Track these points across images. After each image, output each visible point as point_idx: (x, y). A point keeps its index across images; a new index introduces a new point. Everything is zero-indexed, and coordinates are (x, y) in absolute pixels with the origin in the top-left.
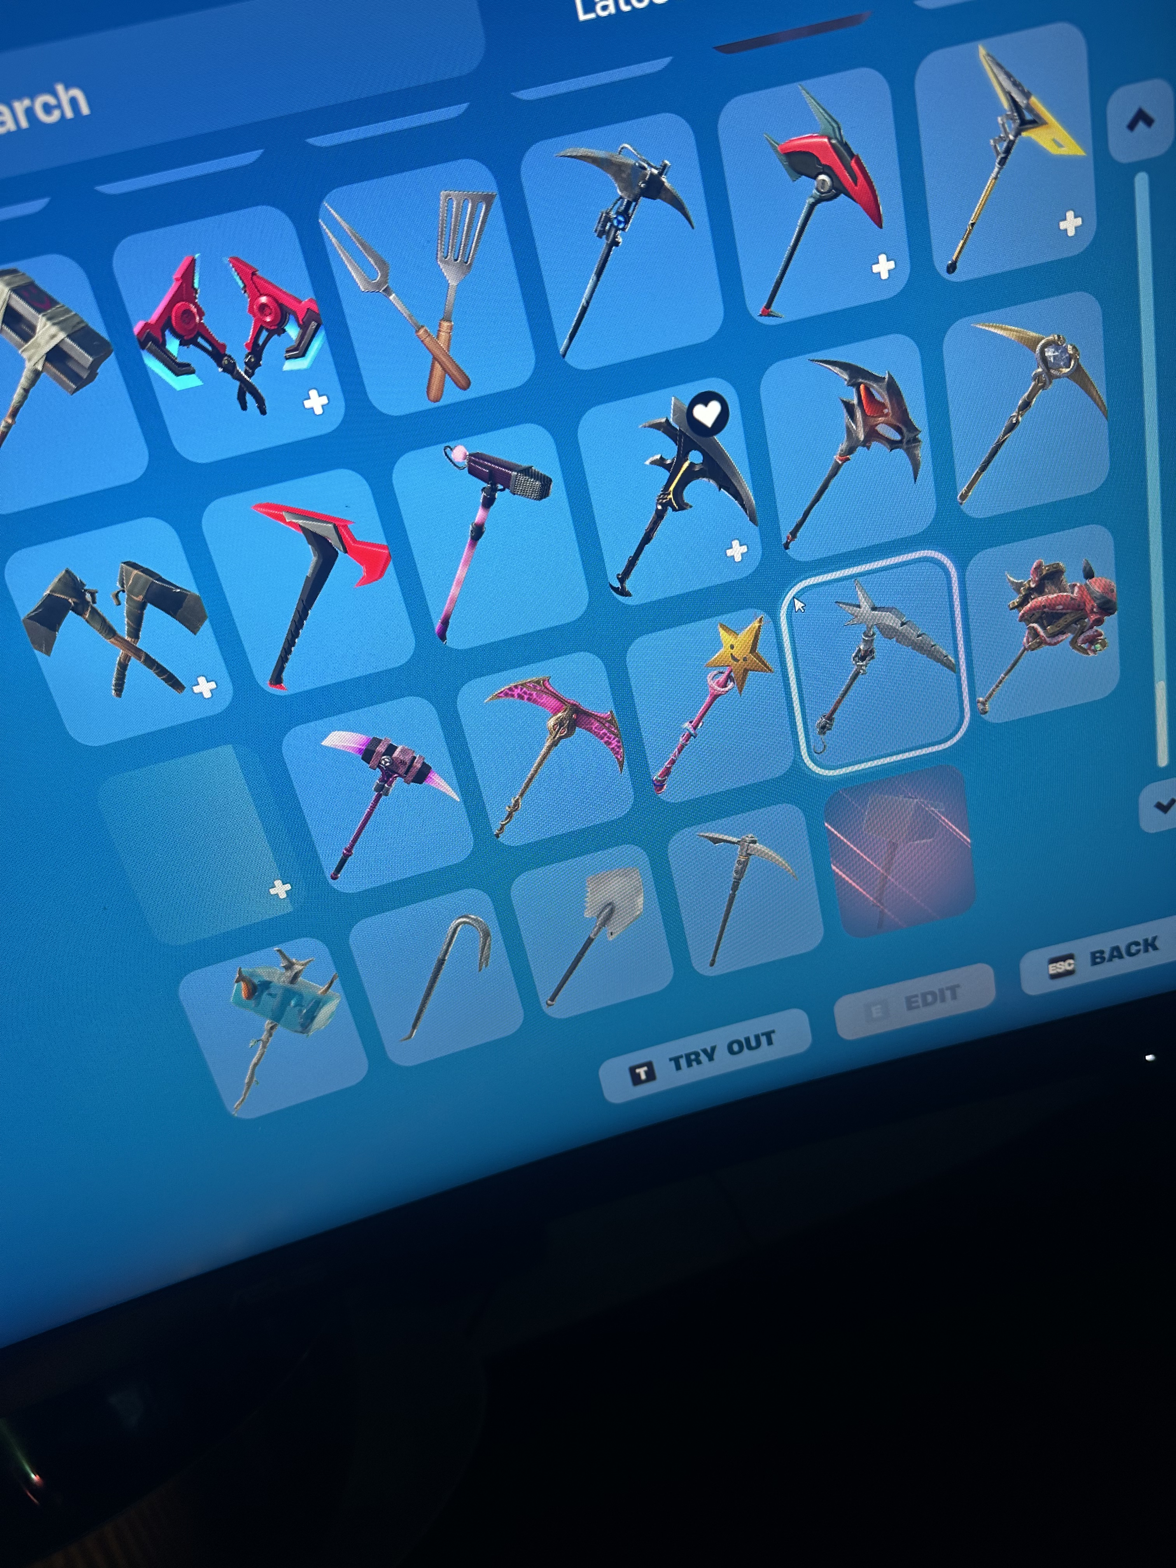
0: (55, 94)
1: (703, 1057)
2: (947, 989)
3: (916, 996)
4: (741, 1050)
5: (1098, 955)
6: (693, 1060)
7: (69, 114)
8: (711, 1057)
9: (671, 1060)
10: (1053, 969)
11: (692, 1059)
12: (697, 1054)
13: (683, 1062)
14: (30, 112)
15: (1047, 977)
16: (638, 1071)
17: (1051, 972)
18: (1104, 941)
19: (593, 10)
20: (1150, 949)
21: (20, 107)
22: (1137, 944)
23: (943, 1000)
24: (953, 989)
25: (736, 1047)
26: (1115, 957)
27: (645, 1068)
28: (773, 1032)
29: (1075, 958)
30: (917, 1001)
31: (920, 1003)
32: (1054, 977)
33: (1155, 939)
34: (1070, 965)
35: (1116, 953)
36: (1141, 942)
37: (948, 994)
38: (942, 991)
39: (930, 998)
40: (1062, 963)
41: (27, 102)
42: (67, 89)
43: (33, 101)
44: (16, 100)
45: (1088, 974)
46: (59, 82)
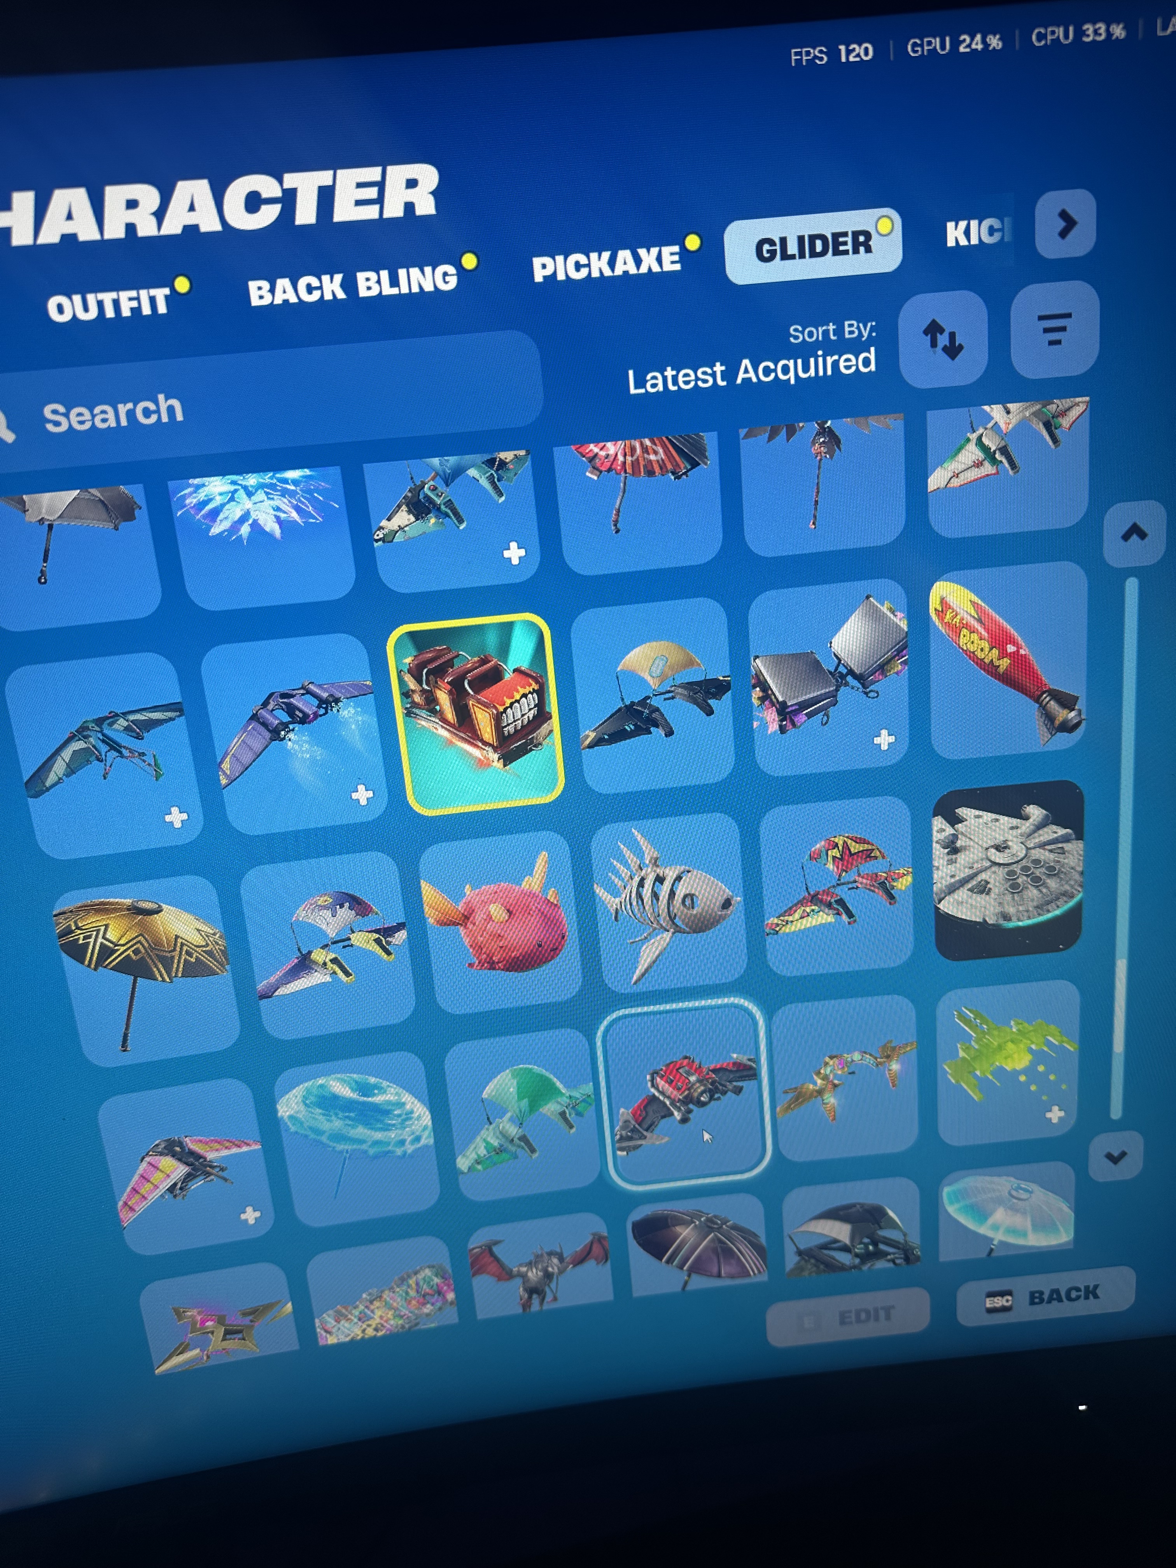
0: (157, 404)
2: (882, 1308)
3: (850, 1312)
5: (1037, 1295)
7: (165, 419)
10: (991, 1303)
14: (131, 414)
15: (984, 1310)
17: (988, 1305)
18: (1044, 1283)
19: (644, 386)
20: (1091, 1296)
21: (123, 409)
22: (1078, 1289)
23: (877, 1319)
24: (888, 1310)
26: (1054, 1299)
29: (1014, 1293)
30: (850, 1317)
31: (853, 1319)
32: (991, 1311)
33: (1096, 1287)
34: (1007, 1301)
35: (1056, 1296)
36: (1083, 1289)
37: (882, 1314)
38: (876, 1310)
39: (863, 1316)
40: (1000, 1298)
41: (130, 406)
42: (166, 399)
43: (135, 405)
44: (121, 403)
45: (1025, 1313)
46: (161, 393)
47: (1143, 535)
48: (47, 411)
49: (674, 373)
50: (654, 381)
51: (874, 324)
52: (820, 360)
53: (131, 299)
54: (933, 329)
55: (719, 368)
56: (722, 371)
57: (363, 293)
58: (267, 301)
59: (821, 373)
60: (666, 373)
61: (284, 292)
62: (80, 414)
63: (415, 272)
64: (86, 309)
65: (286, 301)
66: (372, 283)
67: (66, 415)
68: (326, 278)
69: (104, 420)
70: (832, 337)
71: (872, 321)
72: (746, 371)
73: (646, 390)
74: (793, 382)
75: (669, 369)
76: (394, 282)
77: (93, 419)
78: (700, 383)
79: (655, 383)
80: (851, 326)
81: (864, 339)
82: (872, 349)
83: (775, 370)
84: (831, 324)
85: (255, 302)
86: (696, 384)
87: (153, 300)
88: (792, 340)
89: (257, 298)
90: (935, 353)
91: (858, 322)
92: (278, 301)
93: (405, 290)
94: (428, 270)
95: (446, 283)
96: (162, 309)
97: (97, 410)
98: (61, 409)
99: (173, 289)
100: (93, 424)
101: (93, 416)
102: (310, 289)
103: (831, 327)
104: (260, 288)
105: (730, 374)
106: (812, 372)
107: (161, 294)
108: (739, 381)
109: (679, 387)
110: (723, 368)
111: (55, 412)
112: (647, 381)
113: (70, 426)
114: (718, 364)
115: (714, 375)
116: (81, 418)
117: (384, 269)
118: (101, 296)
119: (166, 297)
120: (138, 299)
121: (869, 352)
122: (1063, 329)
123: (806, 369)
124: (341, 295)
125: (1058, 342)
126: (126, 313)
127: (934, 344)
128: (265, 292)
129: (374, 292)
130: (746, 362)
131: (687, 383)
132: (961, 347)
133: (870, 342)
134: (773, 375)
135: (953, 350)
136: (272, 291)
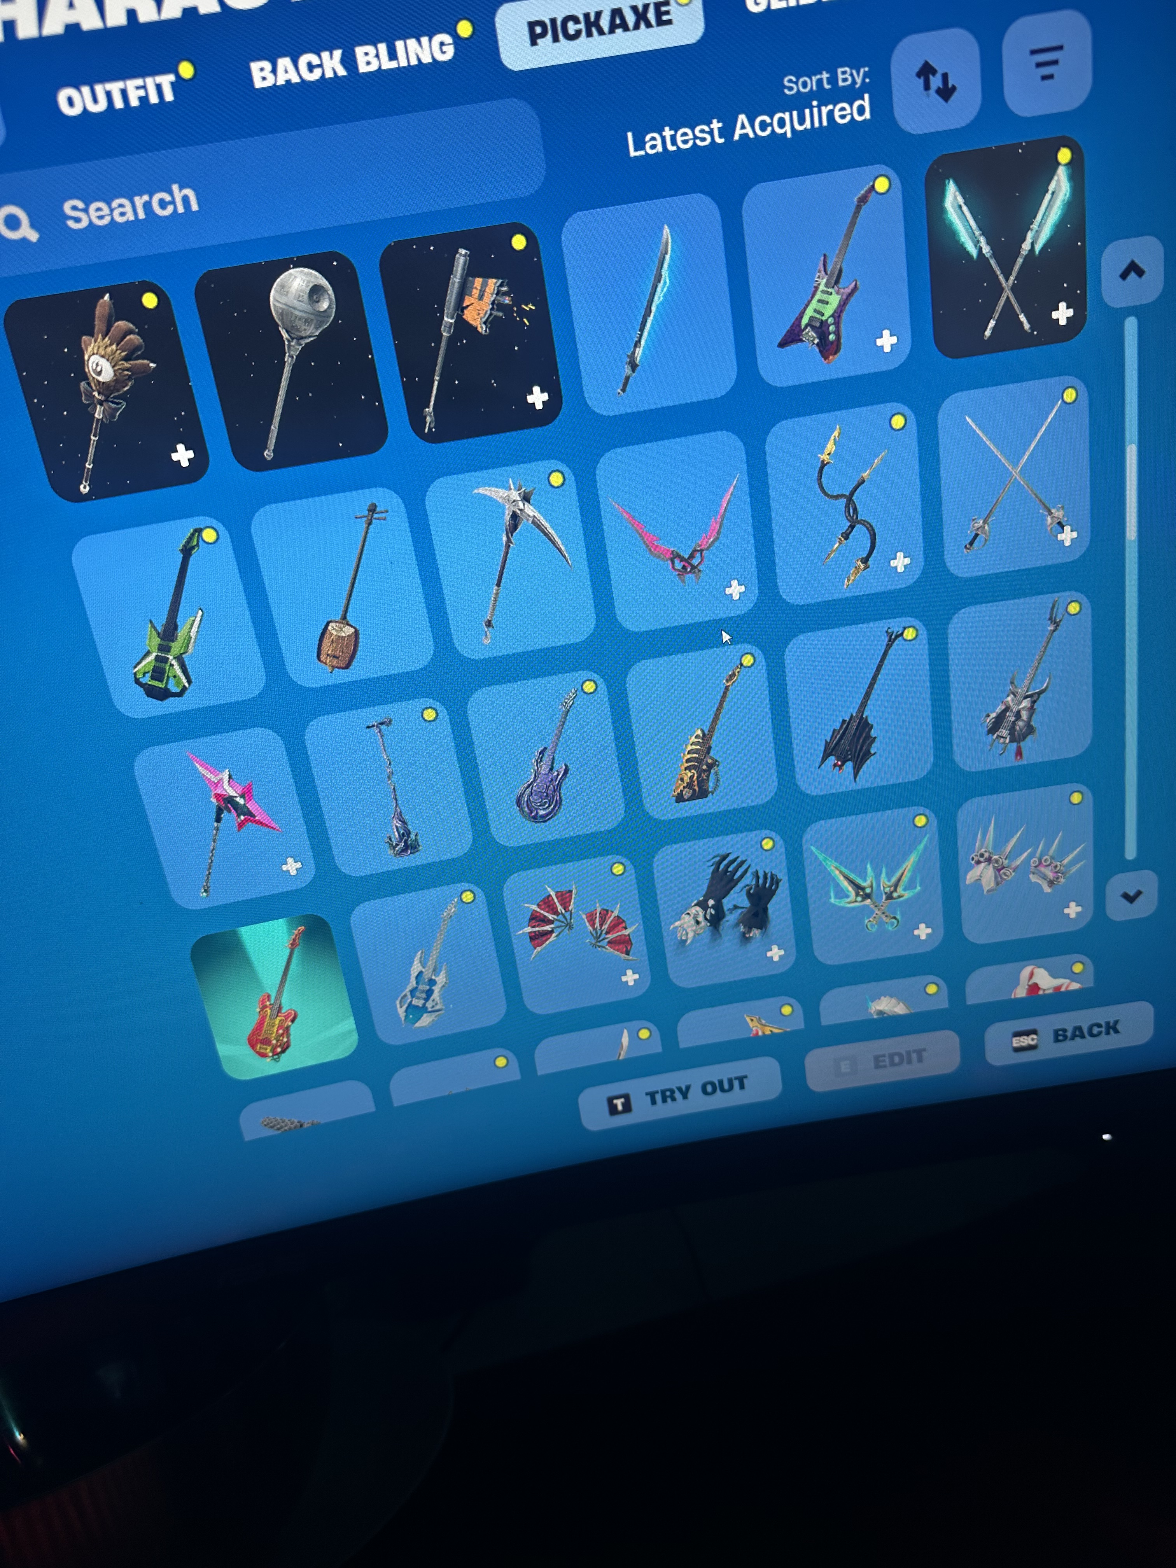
0: (171, 193)
1: (678, 1095)
2: (914, 1051)
3: (884, 1056)
4: (714, 1091)
5: (1060, 1033)
6: (668, 1097)
7: (181, 210)
8: (685, 1096)
9: (647, 1094)
10: (1017, 1042)
11: (667, 1095)
12: (672, 1092)
13: (658, 1097)
14: (147, 206)
15: (1011, 1048)
16: (615, 1101)
17: (1015, 1045)
18: (1067, 1020)
19: (643, 148)
20: (1111, 1031)
21: (139, 201)
22: (1099, 1026)
23: (910, 1062)
24: (920, 1052)
25: (710, 1088)
26: (1077, 1036)
27: (622, 1100)
28: (746, 1077)
29: (1039, 1033)
30: (884, 1061)
31: (887, 1063)
32: (1018, 1050)
33: (1116, 1022)
34: (1033, 1039)
35: (1078, 1032)
36: (1103, 1024)
37: (914, 1056)
38: (908, 1053)
39: (897, 1059)
40: (1025, 1037)
41: (146, 198)
42: (181, 189)
43: (151, 197)
44: (137, 195)
45: (1050, 1050)
46: (175, 183)
47: (1140, 273)
48: (67, 207)
49: (672, 132)
50: (653, 143)
51: (867, 69)
52: (815, 110)
53: (138, 88)
54: (926, 71)
55: (716, 125)
56: (719, 128)
57: (363, 68)
58: (269, 83)
59: (817, 125)
60: (664, 134)
61: (286, 72)
62: (98, 209)
63: (412, 43)
64: (95, 100)
65: (288, 82)
66: (371, 58)
67: (86, 211)
68: (325, 55)
69: (122, 214)
70: (827, 86)
71: (864, 67)
72: (743, 127)
73: (646, 152)
74: (789, 135)
75: (667, 129)
76: (393, 55)
77: (111, 214)
78: (698, 142)
79: (654, 144)
80: (844, 73)
81: (857, 86)
82: (866, 96)
83: (771, 124)
84: (824, 72)
85: (258, 84)
86: (695, 143)
87: (159, 87)
88: (786, 91)
89: (260, 80)
90: (928, 96)
91: (851, 68)
92: (281, 82)
93: (403, 63)
94: (425, 40)
95: (443, 53)
96: (169, 96)
97: (115, 204)
98: (81, 205)
99: (178, 76)
100: (112, 219)
101: (112, 210)
102: (311, 67)
103: (825, 75)
104: (262, 69)
105: (727, 131)
106: (808, 125)
107: (166, 80)
108: (736, 137)
109: (678, 147)
110: (720, 125)
111: (74, 208)
112: (646, 143)
113: (91, 222)
114: (715, 121)
115: (711, 133)
116: (100, 213)
117: (381, 41)
118: (109, 86)
119: (172, 84)
120: (144, 87)
121: (863, 99)
122: (1055, 62)
123: (802, 121)
124: (342, 72)
125: (1051, 77)
126: (134, 102)
127: (927, 87)
128: (267, 73)
129: (374, 67)
130: (742, 118)
131: (685, 142)
132: (954, 88)
133: (864, 88)
134: (769, 129)
135: (946, 92)
136: (274, 71)
